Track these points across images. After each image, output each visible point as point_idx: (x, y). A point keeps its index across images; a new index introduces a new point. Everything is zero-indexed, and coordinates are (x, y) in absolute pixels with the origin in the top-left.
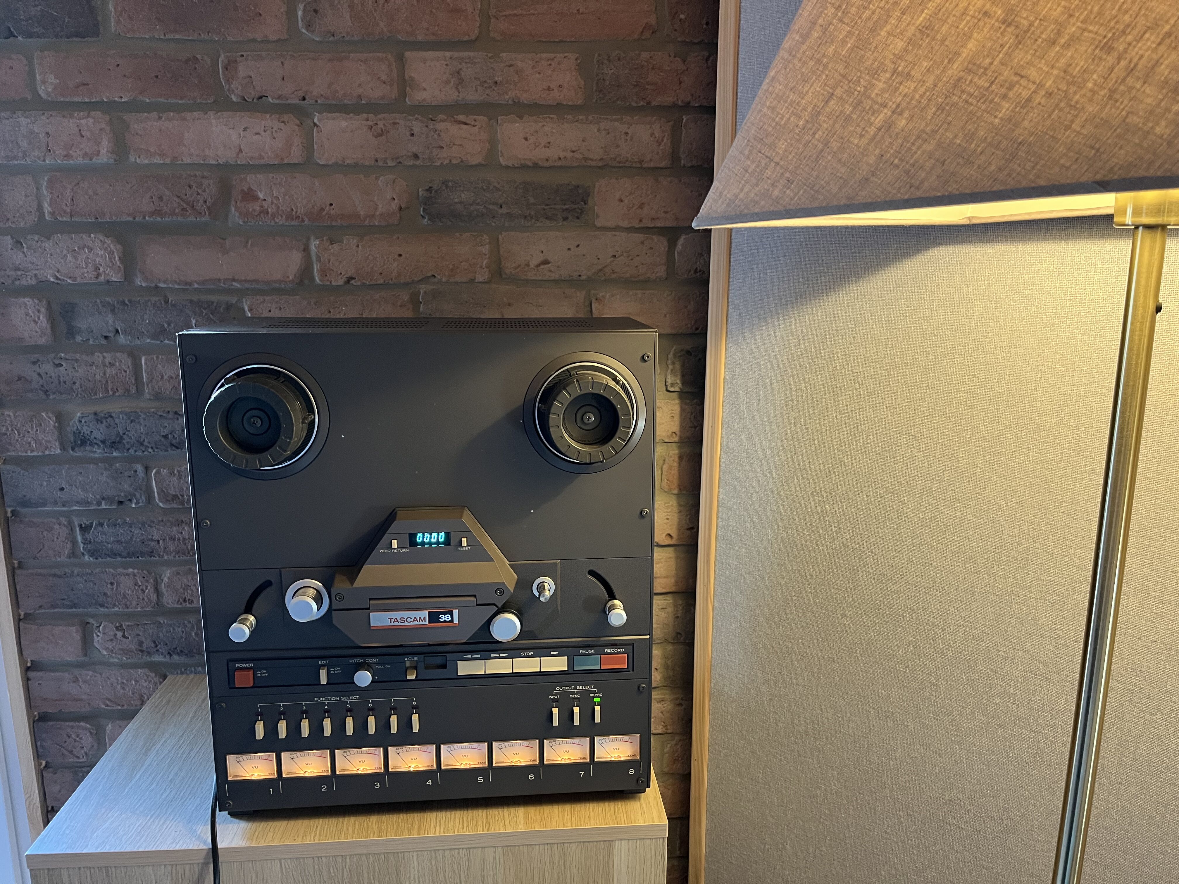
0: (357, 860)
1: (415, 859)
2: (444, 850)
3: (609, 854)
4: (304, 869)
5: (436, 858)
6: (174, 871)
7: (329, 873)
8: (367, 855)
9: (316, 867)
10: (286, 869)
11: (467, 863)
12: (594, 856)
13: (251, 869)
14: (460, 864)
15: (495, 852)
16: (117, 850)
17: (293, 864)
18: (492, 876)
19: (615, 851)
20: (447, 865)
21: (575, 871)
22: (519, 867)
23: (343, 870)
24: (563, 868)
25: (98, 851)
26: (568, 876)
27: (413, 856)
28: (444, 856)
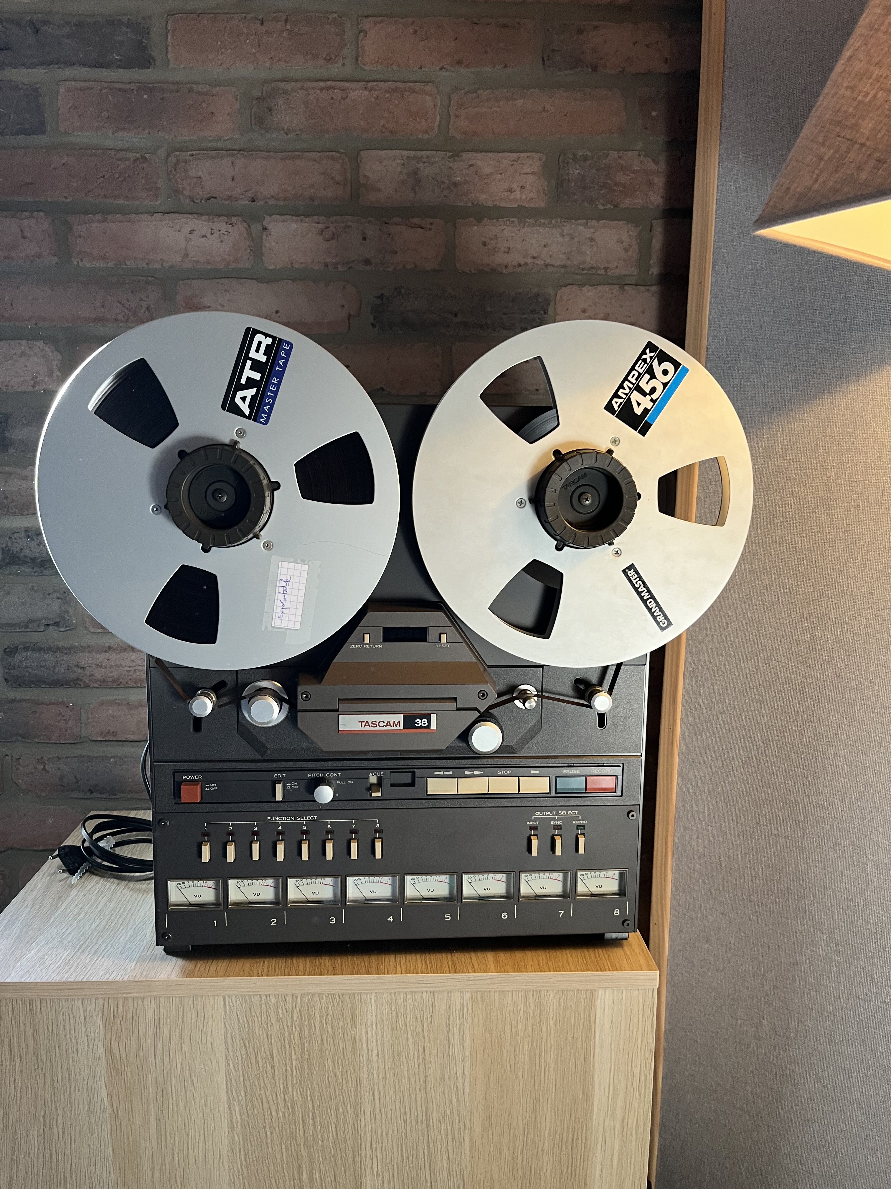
0: (309, 1000)
1: (373, 1001)
2: (406, 993)
3: (591, 1006)
4: (250, 1009)
5: (396, 1002)
6: (106, 1005)
7: (278, 1014)
8: (320, 995)
9: (264, 1006)
10: (230, 1008)
11: (431, 1009)
12: (573, 1006)
13: (192, 1006)
14: (422, 1010)
15: (462, 998)
16: (44, 980)
17: (238, 1002)
18: (458, 1026)
19: (598, 1003)
20: (408, 1011)
21: (552, 1023)
22: (489, 1016)
23: (293, 1012)
24: (538, 1019)
25: (23, 980)
26: (544, 1029)
27: (371, 999)
28: (405, 1000)
